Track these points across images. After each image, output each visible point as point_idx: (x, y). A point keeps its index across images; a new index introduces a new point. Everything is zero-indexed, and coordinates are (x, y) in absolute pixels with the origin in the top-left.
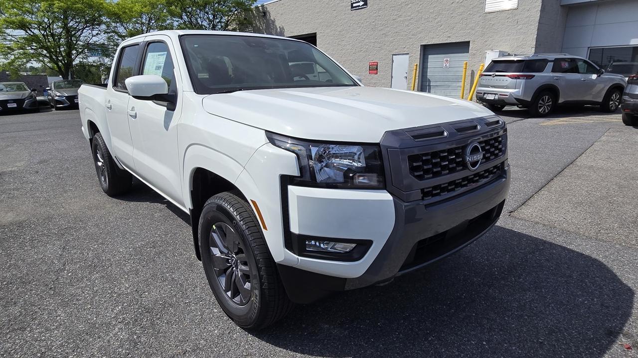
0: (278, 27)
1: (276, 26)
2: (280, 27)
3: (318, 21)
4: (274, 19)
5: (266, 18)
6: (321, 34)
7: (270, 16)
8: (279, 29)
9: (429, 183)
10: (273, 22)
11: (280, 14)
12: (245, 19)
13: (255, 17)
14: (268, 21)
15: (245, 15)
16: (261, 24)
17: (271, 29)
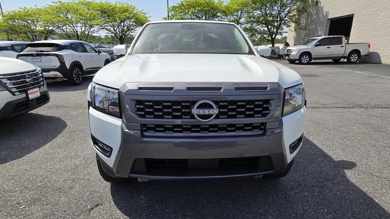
0: (325, 12)
1: (323, 11)
2: (326, 12)
3: (357, 5)
4: (323, 6)
5: (317, 6)
6: (358, 15)
7: (320, 4)
8: (325, 13)
9: (150, 121)
10: (322, 8)
11: (328, 2)
12: (303, 8)
13: (310, 6)
14: (318, 8)
15: (304, 5)
16: (313, 11)
17: (320, 13)
